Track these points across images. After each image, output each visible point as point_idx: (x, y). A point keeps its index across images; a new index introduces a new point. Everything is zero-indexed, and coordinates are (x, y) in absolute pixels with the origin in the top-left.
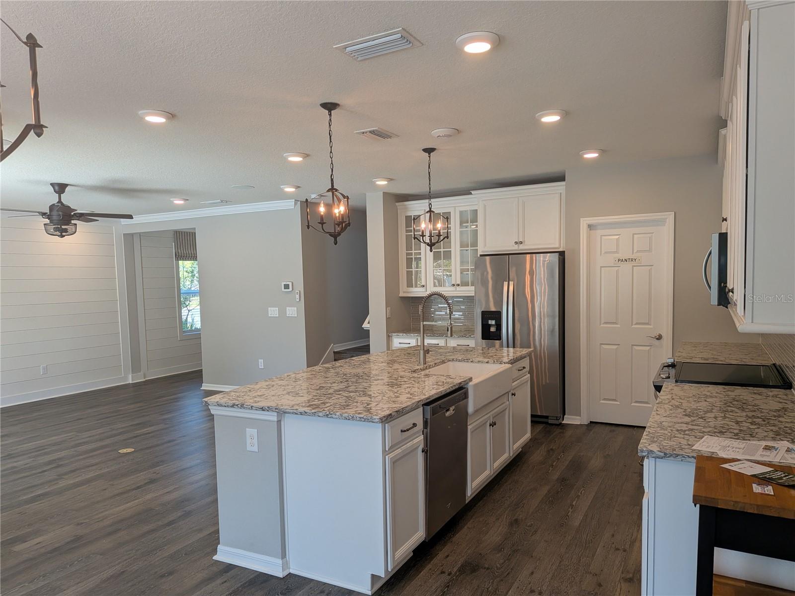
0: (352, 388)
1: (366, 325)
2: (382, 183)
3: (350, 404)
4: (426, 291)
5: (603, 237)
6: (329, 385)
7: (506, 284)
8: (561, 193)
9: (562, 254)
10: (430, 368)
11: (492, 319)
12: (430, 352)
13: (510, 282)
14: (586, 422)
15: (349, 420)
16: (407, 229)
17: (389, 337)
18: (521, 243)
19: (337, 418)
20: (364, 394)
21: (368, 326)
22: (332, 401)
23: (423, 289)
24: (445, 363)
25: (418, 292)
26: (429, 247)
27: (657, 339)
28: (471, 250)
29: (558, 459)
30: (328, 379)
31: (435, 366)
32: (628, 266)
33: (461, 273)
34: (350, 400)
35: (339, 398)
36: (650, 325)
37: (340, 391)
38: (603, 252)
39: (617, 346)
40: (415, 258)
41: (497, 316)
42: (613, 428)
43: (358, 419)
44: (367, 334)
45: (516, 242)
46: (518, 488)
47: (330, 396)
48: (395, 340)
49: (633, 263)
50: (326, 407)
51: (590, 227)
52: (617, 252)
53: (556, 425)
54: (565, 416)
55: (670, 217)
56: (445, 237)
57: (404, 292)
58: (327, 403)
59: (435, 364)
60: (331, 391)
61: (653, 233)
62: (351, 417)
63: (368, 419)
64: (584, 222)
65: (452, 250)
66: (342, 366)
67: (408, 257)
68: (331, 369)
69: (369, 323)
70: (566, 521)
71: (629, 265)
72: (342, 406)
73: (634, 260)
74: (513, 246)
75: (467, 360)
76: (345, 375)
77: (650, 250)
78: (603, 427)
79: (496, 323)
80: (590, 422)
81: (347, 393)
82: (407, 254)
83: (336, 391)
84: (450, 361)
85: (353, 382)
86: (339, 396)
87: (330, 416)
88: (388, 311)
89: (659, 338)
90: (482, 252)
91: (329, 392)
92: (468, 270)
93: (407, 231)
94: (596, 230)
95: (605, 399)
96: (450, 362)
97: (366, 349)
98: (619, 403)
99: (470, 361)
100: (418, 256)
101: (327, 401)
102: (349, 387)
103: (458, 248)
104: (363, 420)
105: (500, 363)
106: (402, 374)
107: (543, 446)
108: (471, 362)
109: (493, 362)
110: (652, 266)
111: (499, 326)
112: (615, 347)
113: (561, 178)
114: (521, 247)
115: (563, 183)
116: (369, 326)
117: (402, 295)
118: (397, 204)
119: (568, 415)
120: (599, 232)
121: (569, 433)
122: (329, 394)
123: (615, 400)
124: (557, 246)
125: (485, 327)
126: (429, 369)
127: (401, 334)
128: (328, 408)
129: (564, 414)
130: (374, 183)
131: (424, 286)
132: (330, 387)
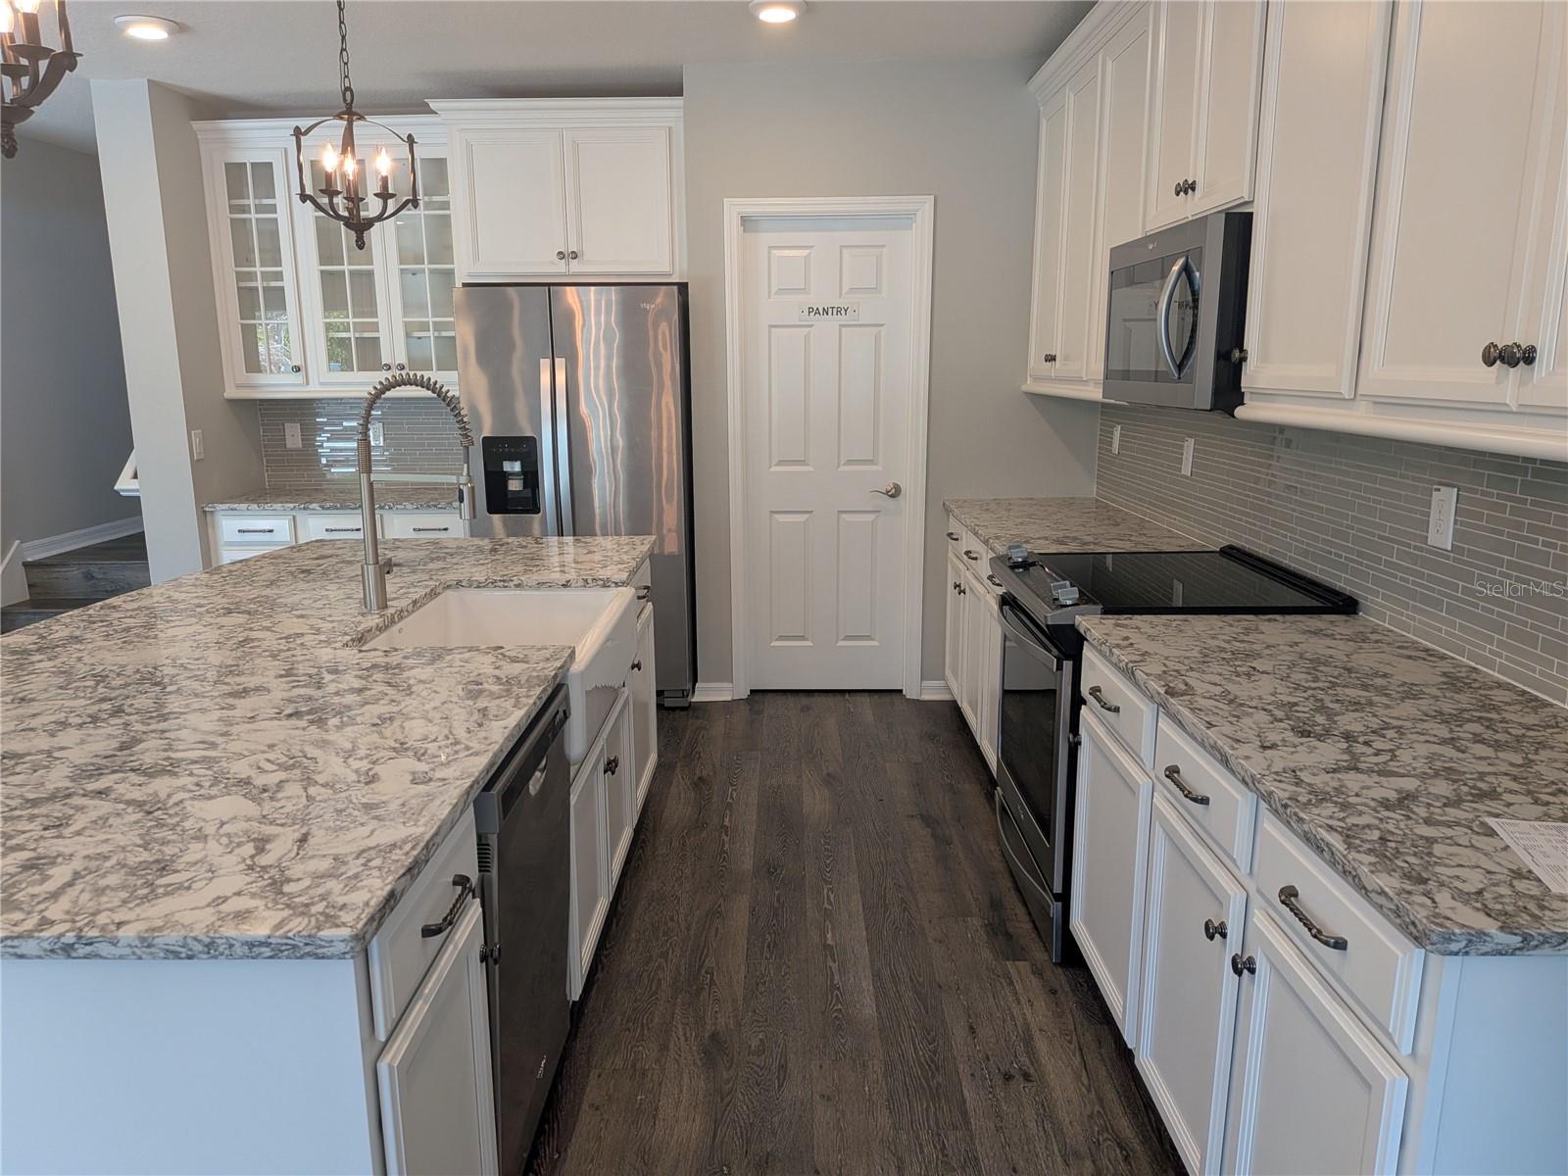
0: (149, 752)
1: (125, 484)
2: (149, 32)
3: (169, 850)
4: (308, 384)
5: (776, 252)
6: (43, 742)
7: (545, 364)
8: (670, 129)
9: (683, 287)
10: (401, 618)
11: (512, 459)
12: (395, 569)
13: (557, 360)
14: (744, 694)
15: (190, 957)
16: (234, 202)
17: (204, 517)
18: (575, 255)
19: (121, 957)
20: (216, 782)
21: (134, 485)
22: (77, 847)
23: (299, 378)
24: (437, 595)
25: (278, 384)
26: (353, 234)
27: (892, 496)
28: (432, 271)
29: (729, 806)
30: (35, 708)
31: (413, 611)
32: (828, 325)
33: (408, 336)
34: (160, 824)
35: (105, 819)
36: (877, 464)
37: (98, 772)
38: (774, 290)
39: (806, 516)
40: (264, 288)
41: (525, 449)
42: (805, 700)
43: (239, 950)
44: (133, 505)
45: (560, 253)
46: (672, 919)
47: (56, 809)
48: (224, 522)
49: (842, 319)
50: (54, 896)
51: (746, 222)
52: (804, 291)
53: (683, 709)
54: (697, 685)
55: (925, 207)
56: (407, 202)
57: (238, 386)
58: (53, 863)
59: (415, 602)
60: (57, 777)
61: (883, 246)
62: (198, 947)
63: (294, 947)
64: (733, 208)
65: (377, 267)
66: (77, 640)
67: (242, 284)
68: (38, 657)
69: (135, 476)
70: (840, 1006)
71: (831, 323)
72: (133, 871)
73: (843, 312)
74: (553, 263)
75: (504, 583)
76: (101, 678)
77: (876, 289)
78: (780, 700)
79: (522, 466)
80: (752, 691)
81: (134, 778)
82: (240, 276)
83: (84, 773)
84: (449, 587)
85: (146, 716)
86: (104, 807)
87: (82, 951)
88: (196, 441)
89: (895, 493)
90: (470, 275)
91: (50, 787)
92: (424, 327)
93: (233, 209)
94: (756, 231)
95: (781, 638)
96: (449, 592)
97: (133, 548)
98: (811, 644)
99: (511, 584)
100: (273, 284)
101: (52, 846)
102: (135, 741)
103: (394, 267)
104: (267, 952)
105: (604, 586)
106: (325, 654)
107: (678, 770)
108: (518, 586)
109: (581, 583)
110: (882, 325)
111: (531, 477)
112: (803, 518)
113: (670, 88)
114: (575, 266)
115: (677, 101)
116: (137, 487)
117: (231, 393)
118: (197, 125)
119: (703, 682)
120: (766, 238)
121: (718, 728)
122: (52, 798)
123: (802, 638)
124: (666, 268)
125: (495, 480)
126: (399, 621)
127: (244, 506)
128: (64, 902)
129: (695, 681)
130: (120, 30)
131: (297, 369)
132: (49, 753)
